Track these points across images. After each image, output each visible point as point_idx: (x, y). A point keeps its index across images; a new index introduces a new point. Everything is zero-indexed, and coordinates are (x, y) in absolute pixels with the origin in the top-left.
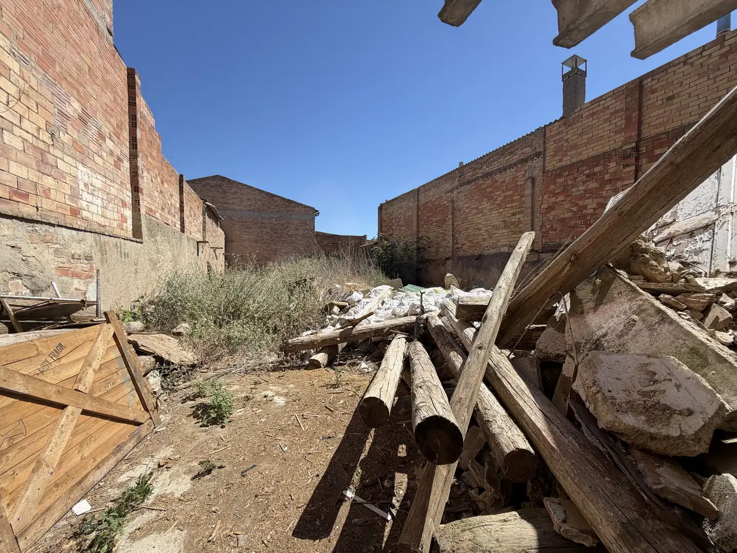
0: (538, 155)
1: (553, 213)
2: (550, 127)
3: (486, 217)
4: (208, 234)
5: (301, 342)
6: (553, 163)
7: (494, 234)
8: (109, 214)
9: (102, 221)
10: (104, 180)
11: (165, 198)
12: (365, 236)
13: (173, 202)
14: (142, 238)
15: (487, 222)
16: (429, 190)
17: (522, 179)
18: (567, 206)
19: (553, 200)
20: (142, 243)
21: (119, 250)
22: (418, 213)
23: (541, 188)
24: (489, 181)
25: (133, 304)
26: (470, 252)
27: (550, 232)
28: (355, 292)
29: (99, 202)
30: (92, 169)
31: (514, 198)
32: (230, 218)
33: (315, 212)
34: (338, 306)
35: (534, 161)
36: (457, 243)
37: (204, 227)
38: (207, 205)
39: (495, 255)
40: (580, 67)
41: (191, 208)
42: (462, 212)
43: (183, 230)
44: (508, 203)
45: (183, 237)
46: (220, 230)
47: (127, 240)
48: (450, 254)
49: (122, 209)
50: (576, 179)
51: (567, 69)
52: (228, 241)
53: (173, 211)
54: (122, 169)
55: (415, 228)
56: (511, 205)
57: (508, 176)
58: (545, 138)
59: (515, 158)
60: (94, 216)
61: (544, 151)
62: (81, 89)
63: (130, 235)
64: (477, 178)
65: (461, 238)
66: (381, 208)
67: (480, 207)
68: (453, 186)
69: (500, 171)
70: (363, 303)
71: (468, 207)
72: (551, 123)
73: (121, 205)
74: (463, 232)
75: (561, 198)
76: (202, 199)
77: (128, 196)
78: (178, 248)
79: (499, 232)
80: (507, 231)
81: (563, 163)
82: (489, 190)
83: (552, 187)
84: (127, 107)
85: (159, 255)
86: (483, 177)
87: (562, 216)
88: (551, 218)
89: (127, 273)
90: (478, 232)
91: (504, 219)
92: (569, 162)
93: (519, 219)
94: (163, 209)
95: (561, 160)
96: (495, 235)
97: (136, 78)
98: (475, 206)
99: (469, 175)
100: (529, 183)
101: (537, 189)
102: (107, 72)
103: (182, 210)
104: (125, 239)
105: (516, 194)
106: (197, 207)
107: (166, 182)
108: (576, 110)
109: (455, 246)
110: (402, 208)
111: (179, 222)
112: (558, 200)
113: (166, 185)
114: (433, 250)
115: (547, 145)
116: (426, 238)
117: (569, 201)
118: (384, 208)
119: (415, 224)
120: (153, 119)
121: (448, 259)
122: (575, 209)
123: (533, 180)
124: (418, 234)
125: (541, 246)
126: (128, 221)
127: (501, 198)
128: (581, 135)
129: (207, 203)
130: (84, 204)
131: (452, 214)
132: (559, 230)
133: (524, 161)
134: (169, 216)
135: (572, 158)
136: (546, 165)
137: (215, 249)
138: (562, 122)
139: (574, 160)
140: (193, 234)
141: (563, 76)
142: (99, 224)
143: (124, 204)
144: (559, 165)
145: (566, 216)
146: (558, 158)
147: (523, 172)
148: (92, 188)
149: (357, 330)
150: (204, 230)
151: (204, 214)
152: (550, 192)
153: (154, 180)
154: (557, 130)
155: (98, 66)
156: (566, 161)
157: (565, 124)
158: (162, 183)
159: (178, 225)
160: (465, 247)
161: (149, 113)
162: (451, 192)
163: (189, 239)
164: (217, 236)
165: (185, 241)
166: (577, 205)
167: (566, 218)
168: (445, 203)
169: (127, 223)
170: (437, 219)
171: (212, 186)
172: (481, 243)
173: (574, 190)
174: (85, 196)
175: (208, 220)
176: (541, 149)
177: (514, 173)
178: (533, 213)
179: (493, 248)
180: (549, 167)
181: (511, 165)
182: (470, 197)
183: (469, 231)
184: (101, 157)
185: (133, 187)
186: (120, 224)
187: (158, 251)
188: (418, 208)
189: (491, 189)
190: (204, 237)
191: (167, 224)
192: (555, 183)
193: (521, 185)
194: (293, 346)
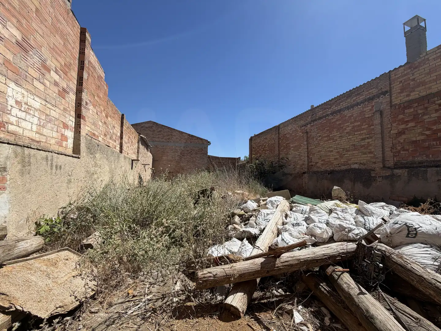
0: (384, 93)
1: (404, 137)
2: (394, 72)
3: (337, 142)
4: (140, 156)
5: (214, 276)
6: (400, 98)
7: (344, 155)
8: (45, 131)
9: (37, 137)
10: (44, 103)
11: (108, 127)
12: (240, 158)
13: (115, 131)
14: (80, 154)
15: (338, 146)
16: (288, 125)
17: (369, 113)
18: (419, 131)
19: (403, 126)
20: (79, 158)
21: (49, 163)
22: (279, 142)
23: (390, 118)
24: (339, 116)
25: (61, 210)
26: (323, 168)
27: (401, 152)
28: (249, 201)
29: (35, 121)
30: (27, 90)
31: (363, 127)
32: (156, 147)
33: (209, 143)
34: (240, 216)
35: (381, 98)
36: (312, 162)
37: (138, 151)
38: (141, 137)
39: (346, 170)
40: (421, 24)
41: (129, 137)
42: (315, 139)
43: (121, 152)
44: (356, 131)
45: (120, 156)
46: (150, 154)
47: (62, 154)
48: (306, 170)
49: (63, 130)
50: (426, 108)
51: (407, 28)
52: (154, 161)
53: (114, 138)
54: (67, 99)
55: (277, 152)
56: (359, 133)
57: (356, 111)
58: (390, 81)
59: (361, 98)
60: (25, 131)
61: (390, 90)
62: (24, 22)
63: (70, 151)
64: (328, 115)
65: (315, 159)
66: (251, 139)
67: (331, 135)
68: (307, 122)
69: (348, 108)
70: (263, 214)
71: (320, 136)
72: (395, 69)
73: (62, 126)
74: (316, 154)
75: (411, 124)
76: (138, 133)
77: (71, 121)
78: (116, 164)
79: (349, 153)
80: (357, 152)
81: (411, 98)
82: (338, 123)
83: (401, 116)
84: (78, 56)
85: (97, 168)
86: (332, 114)
87: (414, 139)
88: (402, 141)
89: (58, 183)
90: (330, 153)
91: (355, 143)
92: (417, 96)
93: (369, 142)
94: (105, 135)
95: (408, 95)
96: (346, 156)
97: (87, 35)
98: (326, 135)
99: (320, 114)
100: (378, 115)
101: (386, 120)
102: (58, 20)
103: (121, 138)
104: (58, 154)
105: (364, 124)
106: (134, 137)
107: (110, 117)
108: (421, 56)
109: (310, 164)
110: (266, 138)
111: (119, 146)
112: (408, 126)
113: (109, 119)
114: (292, 166)
115: (392, 86)
116: (285, 159)
117: (420, 127)
118: (253, 139)
119: (277, 148)
120: (103, 73)
121: (304, 173)
122: (428, 133)
123: (381, 113)
124: (279, 156)
125: (392, 164)
126: (69, 140)
127: (350, 128)
128: (430, 73)
129: (141, 135)
130: (13, 119)
131: (307, 141)
132: (411, 151)
133: (371, 99)
134: (110, 141)
135: (420, 92)
136: (393, 101)
137: (145, 165)
138: (407, 66)
139: (424, 94)
140: (129, 154)
141: (405, 33)
142: (31, 139)
143: (66, 126)
144: (407, 99)
145: (418, 139)
146: (405, 94)
147: (370, 107)
148: (27, 107)
149: (282, 260)
150: (138, 152)
151: (138, 143)
152: (399, 120)
153: (99, 113)
154: (402, 73)
155: (48, 13)
156: (414, 95)
157: (410, 68)
158: (107, 117)
159: (118, 148)
160: (318, 165)
161: (100, 68)
162: (305, 126)
163: (125, 158)
164: (147, 157)
165: (122, 159)
166: (429, 129)
167: (419, 141)
168: (300, 134)
169: (67, 141)
170: (294, 145)
171: (147, 128)
172: (332, 162)
173: (425, 117)
174: (15, 111)
175: (141, 146)
176: (388, 89)
177: (361, 109)
178: (382, 138)
179: (344, 165)
180: (396, 101)
181: (358, 103)
182: (321, 128)
183: (321, 153)
184: (43, 83)
185: (77, 115)
186: (59, 142)
187: (96, 165)
188: (279, 138)
189: (340, 122)
190: (138, 157)
191: (108, 146)
192: (404, 113)
193: (368, 117)
194: (204, 281)
